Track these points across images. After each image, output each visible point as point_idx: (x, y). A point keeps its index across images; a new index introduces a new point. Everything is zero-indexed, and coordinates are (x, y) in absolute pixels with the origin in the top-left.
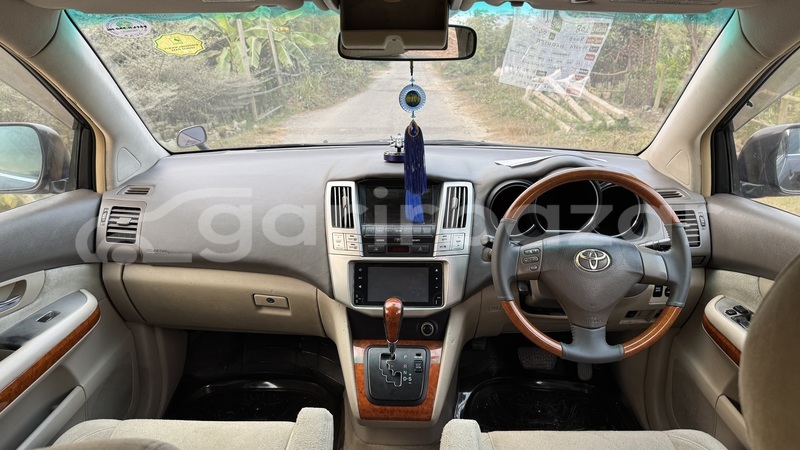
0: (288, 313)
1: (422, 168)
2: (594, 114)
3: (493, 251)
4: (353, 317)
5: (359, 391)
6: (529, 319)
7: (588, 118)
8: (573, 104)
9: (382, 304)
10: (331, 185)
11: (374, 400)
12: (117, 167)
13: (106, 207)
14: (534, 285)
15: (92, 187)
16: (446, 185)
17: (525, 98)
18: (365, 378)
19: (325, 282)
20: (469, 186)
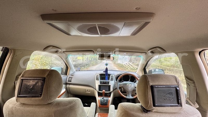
0: (90, 92)
1: (107, 73)
2: (133, 67)
3: (117, 84)
4: (98, 93)
5: (99, 103)
6: (122, 94)
7: (132, 68)
8: (130, 66)
9: (102, 91)
10: (96, 75)
11: (101, 104)
12: (70, 72)
13: (68, 77)
14: (122, 88)
15: (67, 75)
16: (111, 75)
17: (123, 65)
18: (100, 101)
19: (95, 88)
20: (114, 75)
